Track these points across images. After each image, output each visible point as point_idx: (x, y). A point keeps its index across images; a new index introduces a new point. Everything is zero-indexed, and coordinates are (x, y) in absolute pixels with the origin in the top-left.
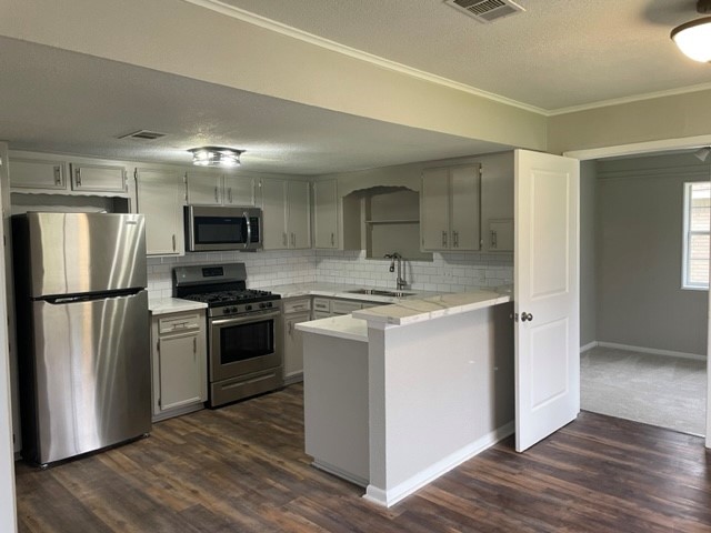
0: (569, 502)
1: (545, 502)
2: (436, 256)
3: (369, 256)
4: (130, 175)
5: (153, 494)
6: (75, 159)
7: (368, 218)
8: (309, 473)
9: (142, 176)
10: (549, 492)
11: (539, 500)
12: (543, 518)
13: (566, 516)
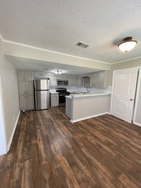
0: (101, 127)
1: (97, 126)
2: (93, 88)
3: (84, 87)
4: (50, 75)
5: (45, 116)
6: (42, 73)
7: (85, 82)
8: (65, 116)
9: (51, 75)
10: (99, 125)
11: (96, 126)
12: (95, 129)
13: (99, 129)
